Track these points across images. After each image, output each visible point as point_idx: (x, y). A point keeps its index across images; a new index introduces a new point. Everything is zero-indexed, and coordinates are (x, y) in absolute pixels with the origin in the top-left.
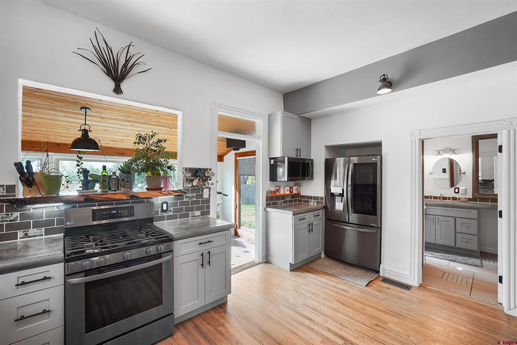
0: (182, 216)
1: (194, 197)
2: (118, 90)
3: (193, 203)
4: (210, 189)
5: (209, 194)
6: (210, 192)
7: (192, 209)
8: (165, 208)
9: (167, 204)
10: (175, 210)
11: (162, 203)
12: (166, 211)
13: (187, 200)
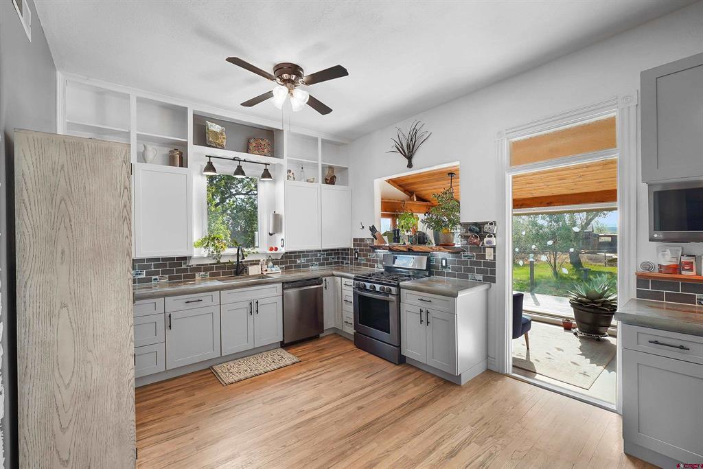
0: (460, 276)
1: (474, 257)
2: (410, 166)
3: (472, 263)
4: (494, 248)
5: (494, 256)
6: (494, 252)
7: (471, 271)
8: (444, 264)
9: (446, 260)
10: (453, 269)
11: (442, 259)
12: (445, 267)
13: (466, 259)
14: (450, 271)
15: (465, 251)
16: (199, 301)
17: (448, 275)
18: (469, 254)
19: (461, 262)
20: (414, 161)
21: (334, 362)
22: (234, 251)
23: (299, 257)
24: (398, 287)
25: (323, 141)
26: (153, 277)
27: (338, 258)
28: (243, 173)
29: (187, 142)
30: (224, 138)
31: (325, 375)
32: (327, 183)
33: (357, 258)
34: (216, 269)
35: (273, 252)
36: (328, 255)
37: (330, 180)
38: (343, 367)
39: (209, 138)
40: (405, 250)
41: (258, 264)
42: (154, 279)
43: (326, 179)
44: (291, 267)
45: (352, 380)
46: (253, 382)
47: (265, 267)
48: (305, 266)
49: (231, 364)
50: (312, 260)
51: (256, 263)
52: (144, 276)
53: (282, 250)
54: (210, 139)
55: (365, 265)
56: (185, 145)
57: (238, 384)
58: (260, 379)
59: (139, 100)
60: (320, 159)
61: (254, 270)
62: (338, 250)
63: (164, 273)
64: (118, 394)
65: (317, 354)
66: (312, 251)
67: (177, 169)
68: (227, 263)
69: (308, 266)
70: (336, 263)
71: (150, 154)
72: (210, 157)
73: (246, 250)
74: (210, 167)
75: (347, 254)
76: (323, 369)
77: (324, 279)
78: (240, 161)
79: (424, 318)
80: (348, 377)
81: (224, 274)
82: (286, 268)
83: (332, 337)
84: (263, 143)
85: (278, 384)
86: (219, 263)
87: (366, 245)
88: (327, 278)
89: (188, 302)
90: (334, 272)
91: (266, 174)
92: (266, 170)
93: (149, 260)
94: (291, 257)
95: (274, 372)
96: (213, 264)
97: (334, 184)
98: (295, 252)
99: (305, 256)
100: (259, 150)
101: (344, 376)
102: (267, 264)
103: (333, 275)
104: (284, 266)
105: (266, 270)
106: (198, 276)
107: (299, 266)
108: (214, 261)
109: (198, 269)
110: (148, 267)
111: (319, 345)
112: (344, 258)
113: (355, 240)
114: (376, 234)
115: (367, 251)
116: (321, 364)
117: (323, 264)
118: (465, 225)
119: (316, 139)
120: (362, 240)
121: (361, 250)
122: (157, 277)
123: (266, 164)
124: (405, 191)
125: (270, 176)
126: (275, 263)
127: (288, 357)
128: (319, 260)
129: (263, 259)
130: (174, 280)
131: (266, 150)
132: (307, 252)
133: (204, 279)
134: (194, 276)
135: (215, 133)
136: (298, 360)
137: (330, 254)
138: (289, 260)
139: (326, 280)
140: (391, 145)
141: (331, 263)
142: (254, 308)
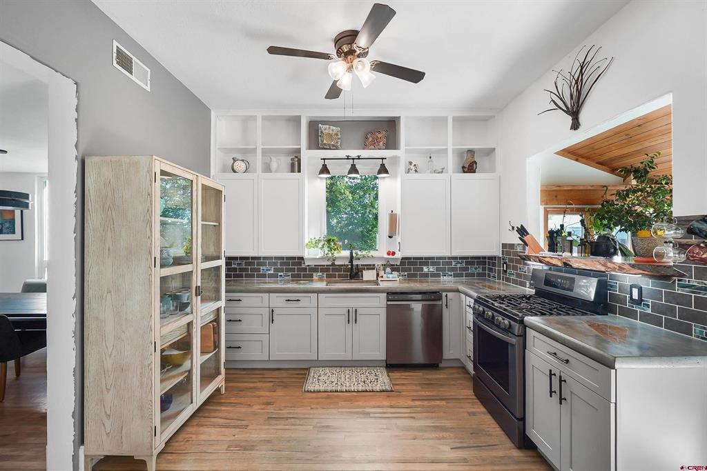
0: (671, 325)
1: (705, 289)
2: (575, 125)
3: (702, 302)
7: (699, 318)
8: (635, 296)
9: (640, 290)
10: (655, 307)
11: (632, 287)
12: (639, 302)
13: (685, 292)
14: (649, 311)
15: (683, 276)
16: (298, 300)
17: (645, 317)
18: (694, 282)
19: (672, 297)
20: (583, 117)
21: (429, 407)
22: (346, 253)
23: (426, 264)
24: (522, 322)
25: (455, 119)
26: (279, 274)
27: (484, 269)
28: (357, 172)
29: (300, 148)
30: (339, 139)
31: (403, 420)
32: (464, 172)
33: (506, 271)
34: (331, 271)
35: (391, 256)
36: (467, 263)
37: (470, 168)
38: (432, 418)
39: (322, 141)
40: (560, 264)
41: (374, 269)
42: (280, 276)
43: (463, 167)
44: (415, 275)
45: (431, 442)
46: (328, 397)
47: (381, 273)
48: (433, 275)
49: (327, 370)
50: (443, 270)
51: (371, 267)
52: (272, 272)
53: (399, 255)
54: (325, 142)
55: (515, 282)
56: (298, 151)
57: (314, 395)
58: (337, 397)
59: (265, 118)
60: (452, 143)
61: (368, 275)
62: (484, 258)
63: (288, 270)
64: (141, 373)
65: (418, 388)
66: (445, 258)
67: (296, 174)
68: (342, 265)
69: (439, 276)
70: (479, 275)
71: (274, 165)
72: (324, 159)
73: (359, 253)
74: (325, 170)
75: (494, 264)
76: (408, 410)
77: (444, 294)
78: (353, 159)
79: (556, 387)
80: (427, 435)
81: (340, 276)
82: (409, 276)
83: (455, 371)
84: (379, 136)
85: (348, 410)
86: (333, 264)
87: (516, 254)
88: (449, 294)
89: (289, 300)
90: (461, 288)
91: (383, 170)
92: (383, 165)
93: (277, 258)
94: (415, 264)
95: (355, 394)
96: (330, 265)
97: (474, 172)
98: (421, 258)
99: (433, 264)
100: (374, 145)
101: (425, 431)
102: (384, 270)
103: (457, 291)
104: (406, 273)
105: (382, 277)
106: (316, 276)
107: (426, 275)
108: (330, 263)
109: (315, 269)
110: (275, 264)
111: (427, 377)
112: (490, 270)
113: (504, 246)
114: (525, 238)
115: (518, 262)
116: (412, 403)
117: (460, 275)
118: (683, 222)
119: (445, 119)
120: (512, 246)
121: (511, 260)
122: (282, 274)
123: (383, 159)
124: (613, 170)
125: (386, 172)
126: (394, 268)
127: (382, 380)
128: (454, 269)
129: (378, 263)
130: (296, 278)
131: (381, 144)
132: (438, 258)
133: (321, 279)
134: (312, 276)
135: (330, 136)
136: (389, 389)
137: (472, 263)
138: (410, 266)
139: (446, 296)
140: (545, 101)
141: (472, 275)
142: (352, 316)
